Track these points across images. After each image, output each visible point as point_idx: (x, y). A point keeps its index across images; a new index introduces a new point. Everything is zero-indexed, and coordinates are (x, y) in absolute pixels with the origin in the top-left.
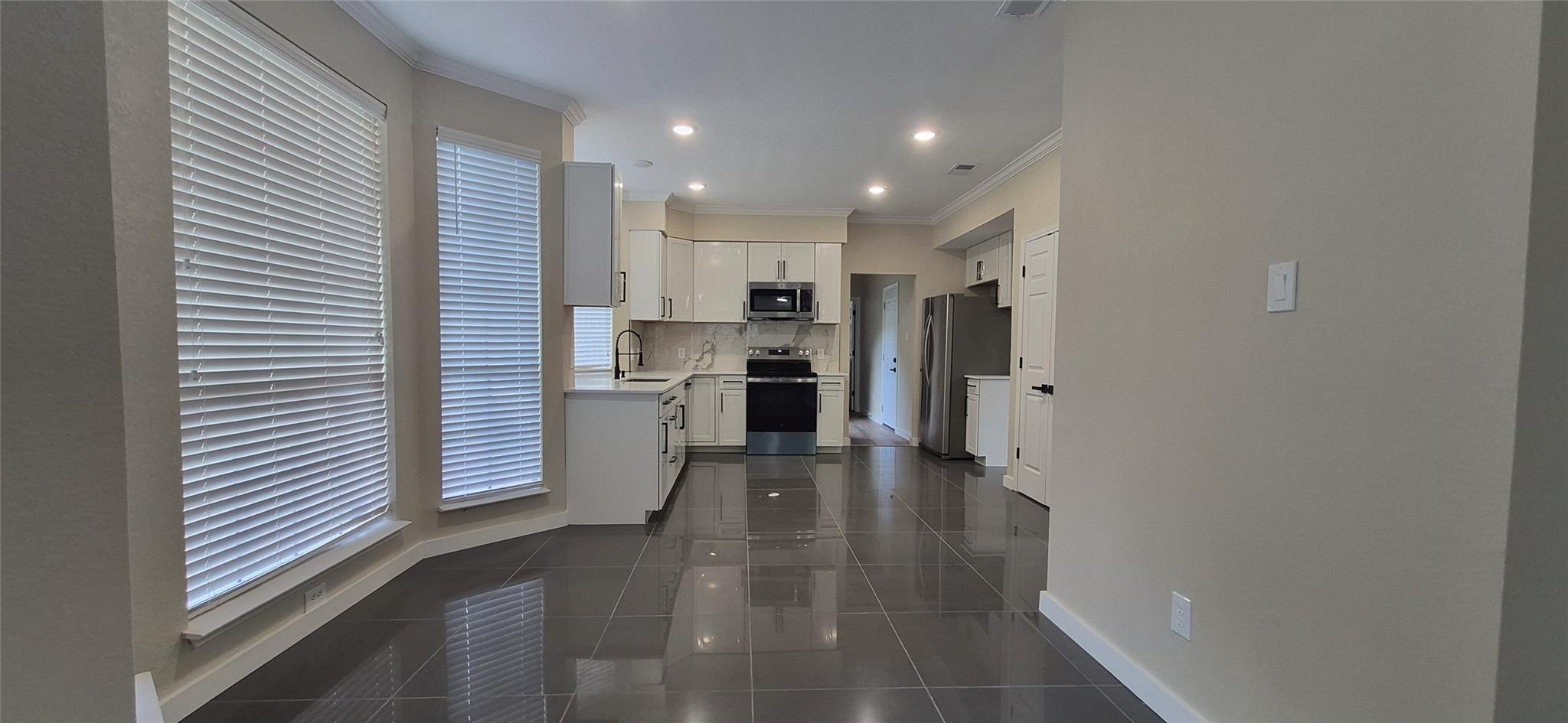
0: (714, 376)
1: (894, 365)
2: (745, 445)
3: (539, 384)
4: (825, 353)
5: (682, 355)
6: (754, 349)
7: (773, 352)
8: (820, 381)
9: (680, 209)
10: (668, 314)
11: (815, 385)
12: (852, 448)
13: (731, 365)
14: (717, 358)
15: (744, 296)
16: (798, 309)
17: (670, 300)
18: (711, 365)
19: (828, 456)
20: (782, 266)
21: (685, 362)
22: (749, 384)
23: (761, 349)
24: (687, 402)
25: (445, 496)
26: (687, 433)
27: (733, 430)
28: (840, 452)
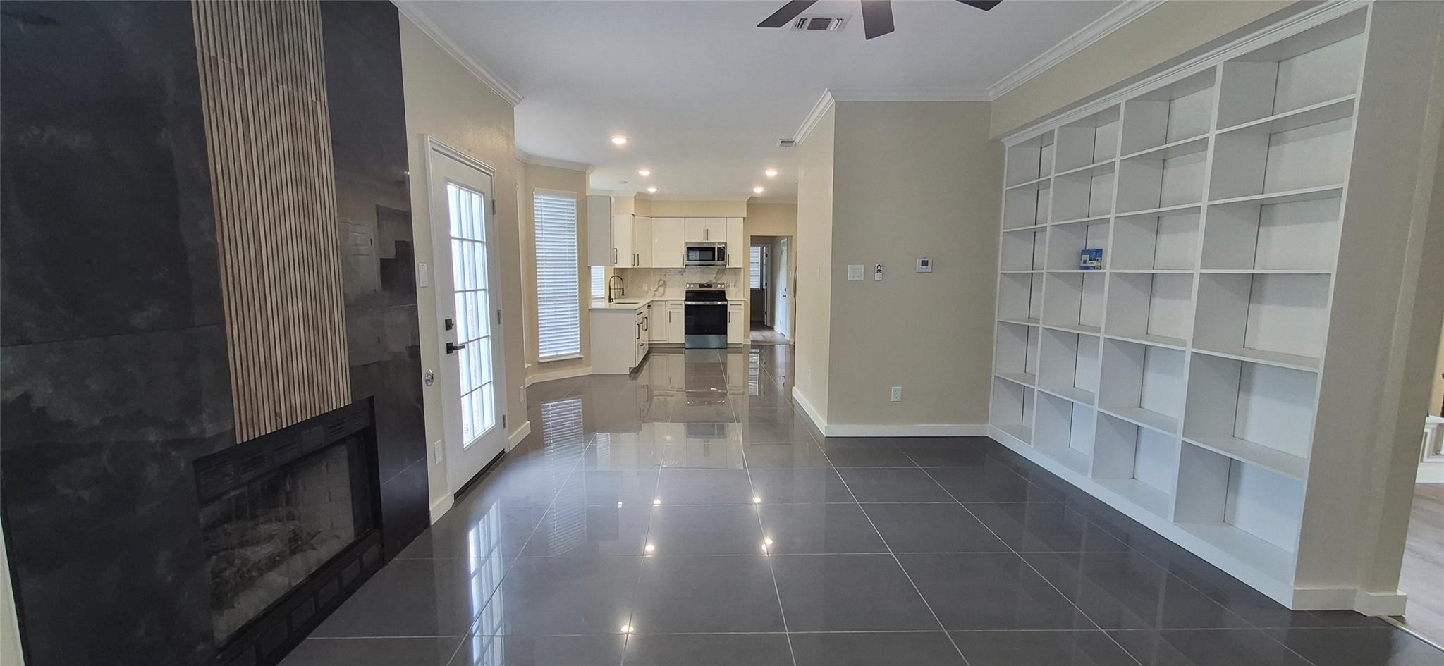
0: (665, 301)
1: (785, 293)
2: (684, 342)
3: (578, 305)
4: (735, 286)
5: (645, 287)
6: (690, 284)
7: (702, 285)
8: (729, 303)
9: (643, 200)
10: (636, 263)
11: (726, 306)
12: (752, 345)
13: (676, 294)
14: (667, 290)
15: (683, 251)
16: (716, 259)
17: (638, 255)
18: (663, 294)
19: (737, 349)
20: (706, 232)
21: (647, 292)
22: (686, 306)
23: (693, 284)
24: (649, 315)
25: (541, 356)
26: (649, 332)
27: (676, 333)
28: (742, 346)
